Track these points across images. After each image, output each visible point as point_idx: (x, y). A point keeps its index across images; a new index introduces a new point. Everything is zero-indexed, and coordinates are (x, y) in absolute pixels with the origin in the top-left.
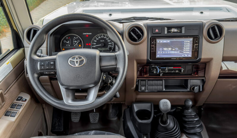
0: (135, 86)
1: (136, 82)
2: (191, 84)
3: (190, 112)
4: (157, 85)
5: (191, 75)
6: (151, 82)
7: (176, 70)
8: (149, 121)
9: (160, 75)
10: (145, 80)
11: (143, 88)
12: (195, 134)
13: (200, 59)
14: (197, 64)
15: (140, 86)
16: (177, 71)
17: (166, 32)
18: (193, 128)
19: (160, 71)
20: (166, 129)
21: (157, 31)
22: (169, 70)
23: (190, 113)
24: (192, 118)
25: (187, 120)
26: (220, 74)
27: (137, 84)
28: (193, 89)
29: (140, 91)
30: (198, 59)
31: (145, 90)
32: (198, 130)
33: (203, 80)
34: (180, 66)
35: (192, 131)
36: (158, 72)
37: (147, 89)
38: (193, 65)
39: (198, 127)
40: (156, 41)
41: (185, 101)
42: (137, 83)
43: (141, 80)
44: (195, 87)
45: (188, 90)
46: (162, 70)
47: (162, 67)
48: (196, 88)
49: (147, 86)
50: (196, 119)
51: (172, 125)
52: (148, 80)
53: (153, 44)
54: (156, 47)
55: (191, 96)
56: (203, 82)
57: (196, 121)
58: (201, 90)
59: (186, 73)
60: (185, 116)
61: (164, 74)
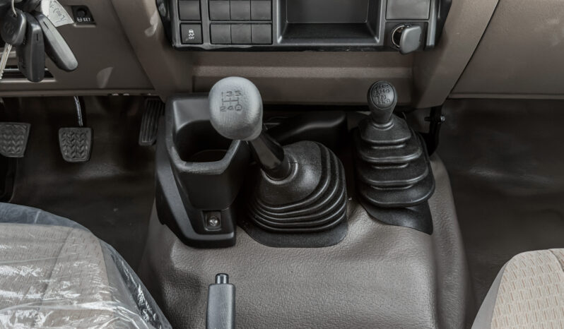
1: (158, 5)
2: (389, 17)
3: (391, 131)
4: (251, 21)
6: (223, 7)
8: (220, 166)
11: (191, 33)
12: (401, 209)
15: (177, 22)
18: (398, 188)
20: (289, 195)
23: (390, 134)
24: (394, 152)
25: (375, 160)
27: (164, 14)
28: (398, 36)
29: (178, 44)
31: (202, 43)
32: (415, 196)
35: (390, 200)
37: (206, 36)
39: (416, 185)
41: (370, 92)
42: (162, 6)
44: (404, 28)
45: (378, 41)
48: (407, 31)
49: (206, 22)
50: (409, 158)
51: (310, 177)
55: (399, 72)
57: (412, 161)
58: (431, 41)
60: (369, 146)
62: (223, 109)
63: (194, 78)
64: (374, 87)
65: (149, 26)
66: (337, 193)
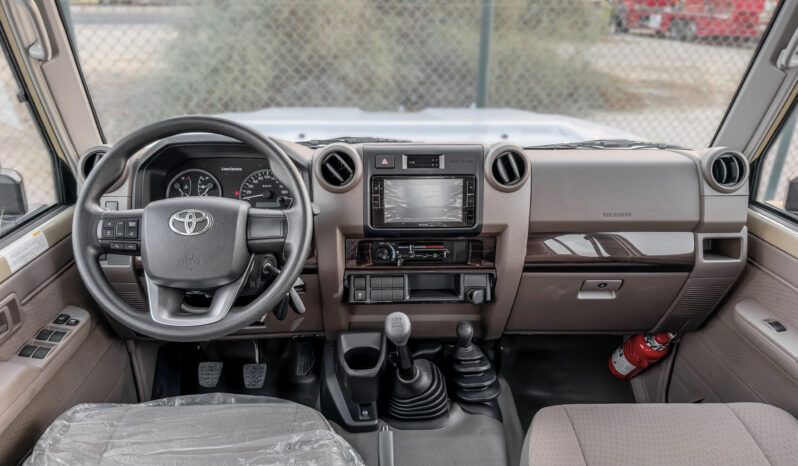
0: (341, 289)
3: (470, 351)
5: (466, 263)
6: (378, 281)
7: (432, 253)
8: (373, 372)
9: (396, 264)
10: (364, 276)
11: (360, 295)
12: (480, 404)
13: (481, 226)
14: (476, 238)
15: (352, 289)
16: (435, 256)
17: (405, 166)
18: (479, 389)
19: (397, 255)
20: (413, 390)
21: (385, 162)
22: (417, 252)
23: (471, 354)
24: (474, 365)
25: (463, 370)
26: (526, 262)
28: (471, 295)
29: (352, 301)
30: (476, 225)
32: (489, 395)
33: (491, 275)
34: (441, 244)
35: (474, 397)
36: (394, 256)
37: (368, 296)
38: (469, 241)
39: (490, 386)
40: (382, 186)
41: (458, 327)
42: (346, 282)
43: (356, 276)
45: (461, 297)
46: (401, 251)
47: (401, 245)
49: (369, 289)
50: (484, 368)
51: (425, 380)
52: (372, 276)
53: (376, 192)
54: (382, 199)
55: (474, 317)
56: (493, 279)
57: (485, 371)
58: (489, 298)
59: (454, 260)
60: (459, 362)
61: (407, 262)
62: (393, 327)
63: (350, 323)
64: (459, 325)
65: (337, 291)
66: (441, 390)
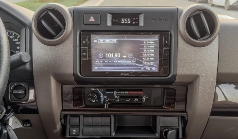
1: (61, 120)
2: (161, 125)
4: (101, 126)
27: (63, 123)
31: (79, 136)
44: (169, 130)
48: (170, 132)
